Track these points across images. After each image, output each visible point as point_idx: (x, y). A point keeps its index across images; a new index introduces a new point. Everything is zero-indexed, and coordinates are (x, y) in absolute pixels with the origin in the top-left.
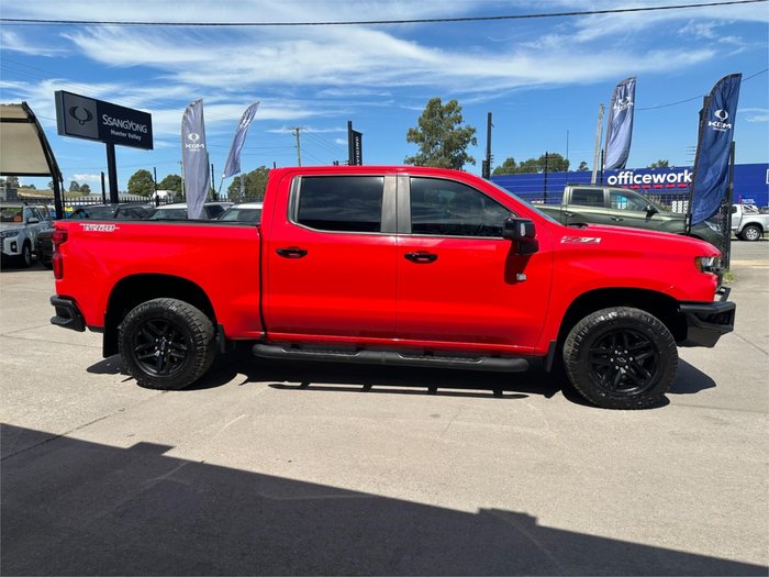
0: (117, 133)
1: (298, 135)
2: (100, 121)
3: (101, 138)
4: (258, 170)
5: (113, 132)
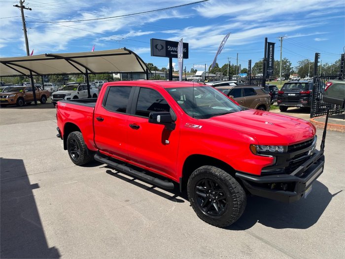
1: (282, 41)
2: (167, 48)
3: (167, 56)
5: (172, 53)
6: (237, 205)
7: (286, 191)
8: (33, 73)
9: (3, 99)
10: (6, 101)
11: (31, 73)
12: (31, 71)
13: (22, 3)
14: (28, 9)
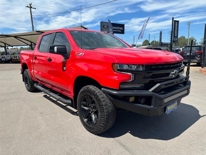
0: (119, 31)
1: (189, 25)
4: (181, 37)
6: (104, 115)
7: (143, 104)
8: (33, 44)
9: (15, 59)
10: (17, 59)
11: (31, 44)
12: (31, 42)
13: (30, 5)
14: (34, 8)
